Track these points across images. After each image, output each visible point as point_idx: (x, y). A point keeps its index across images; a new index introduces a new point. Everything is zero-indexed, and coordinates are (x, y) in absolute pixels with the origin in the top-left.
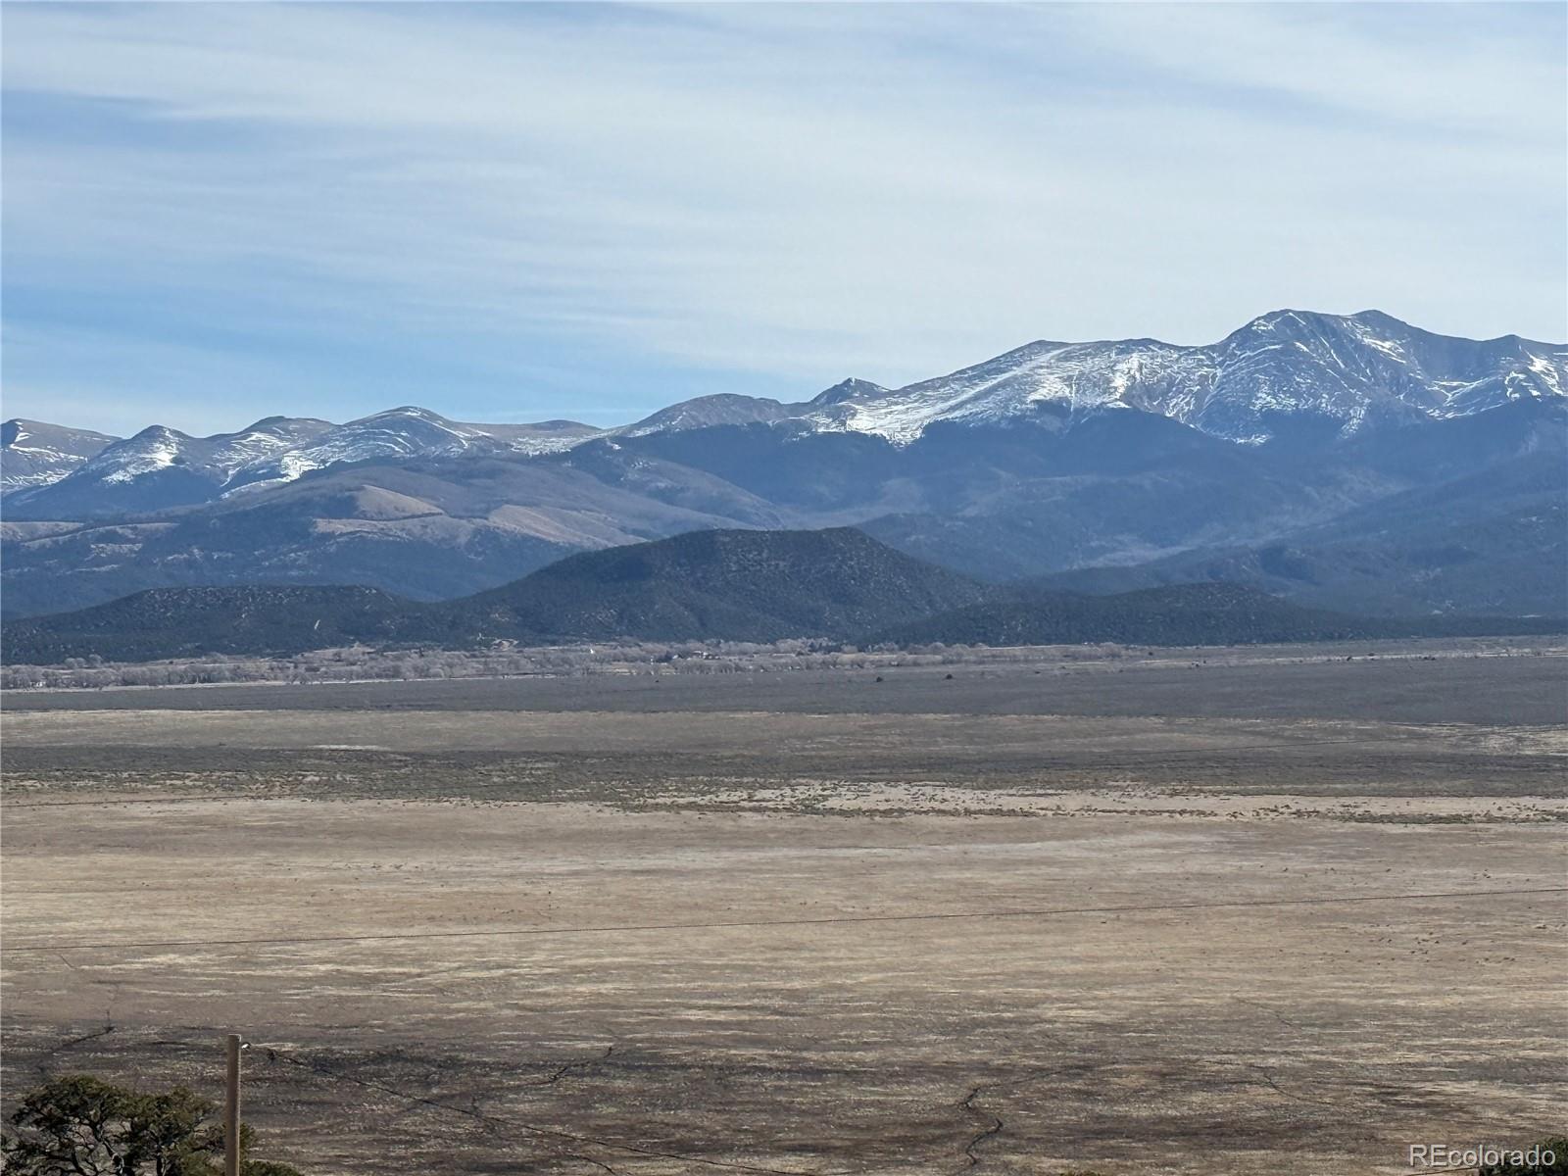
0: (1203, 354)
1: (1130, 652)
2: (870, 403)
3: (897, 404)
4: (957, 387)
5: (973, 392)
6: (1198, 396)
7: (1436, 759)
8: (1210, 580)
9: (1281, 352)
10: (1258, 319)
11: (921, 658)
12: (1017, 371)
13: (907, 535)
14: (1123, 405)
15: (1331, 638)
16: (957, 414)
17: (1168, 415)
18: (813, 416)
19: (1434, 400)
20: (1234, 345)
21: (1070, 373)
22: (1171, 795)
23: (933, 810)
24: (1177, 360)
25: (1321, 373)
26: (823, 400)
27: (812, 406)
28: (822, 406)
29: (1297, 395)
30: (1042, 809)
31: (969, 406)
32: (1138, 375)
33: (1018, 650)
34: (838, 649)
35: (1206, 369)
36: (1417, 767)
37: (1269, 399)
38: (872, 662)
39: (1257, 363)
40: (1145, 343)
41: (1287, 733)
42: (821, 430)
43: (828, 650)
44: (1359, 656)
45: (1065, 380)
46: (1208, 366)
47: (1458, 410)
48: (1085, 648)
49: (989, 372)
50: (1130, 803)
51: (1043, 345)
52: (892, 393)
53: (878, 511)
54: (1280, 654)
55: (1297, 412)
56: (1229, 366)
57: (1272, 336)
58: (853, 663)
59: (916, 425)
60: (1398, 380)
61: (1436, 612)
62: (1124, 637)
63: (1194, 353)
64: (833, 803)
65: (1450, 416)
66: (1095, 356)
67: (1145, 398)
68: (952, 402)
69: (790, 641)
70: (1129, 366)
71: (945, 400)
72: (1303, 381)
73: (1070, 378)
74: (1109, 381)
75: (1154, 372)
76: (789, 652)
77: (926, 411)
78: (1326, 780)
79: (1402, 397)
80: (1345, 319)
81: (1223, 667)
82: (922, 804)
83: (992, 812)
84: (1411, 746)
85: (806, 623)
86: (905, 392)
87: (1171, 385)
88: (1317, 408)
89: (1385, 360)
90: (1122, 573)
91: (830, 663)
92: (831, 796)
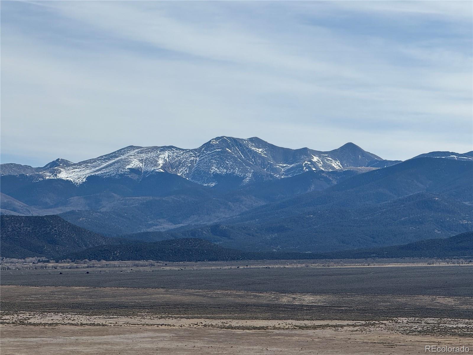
0: (192, 152)
1: (159, 264)
2: (66, 168)
3: (76, 168)
4: (99, 162)
5: (106, 164)
6: (190, 168)
7: (262, 305)
8: (191, 237)
9: (221, 152)
10: (213, 139)
11: (80, 265)
12: (123, 157)
13: (79, 218)
14: (162, 171)
15: (234, 259)
16: (99, 172)
17: (179, 175)
18: (44, 172)
19: (277, 171)
20: (204, 149)
21: (143, 158)
22: (160, 318)
23: (69, 324)
24: (183, 154)
25: (235, 160)
26: (48, 166)
27: (45, 168)
28: (48, 168)
29: (226, 168)
30: (110, 323)
31: (104, 170)
32: (167, 159)
33: (116, 263)
34: (48, 262)
35: (193, 158)
36: (254, 308)
37: (216, 169)
38: (61, 267)
39: (212, 156)
40: (170, 148)
41: (209, 295)
42: (47, 178)
43: (45, 262)
44: (242, 266)
45: (140, 161)
46: (194, 157)
47: (286, 175)
48: (141, 262)
49: (112, 157)
50: (143, 321)
51: (132, 148)
52: (74, 164)
53: (68, 209)
54: (214, 265)
55: (227, 174)
56: (202, 157)
57: (218, 146)
58: (53, 267)
59: (84, 177)
60: (264, 163)
61: (275, 250)
62: (157, 258)
63: (189, 152)
64: (32, 321)
65: (282, 177)
66: (152, 152)
67: (170, 168)
68: (97, 168)
69: (31, 258)
70: (164, 156)
71: (95, 167)
72: (229, 163)
73: (142, 160)
74: (157, 161)
75: (174, 159)
76: (30, 262)
77: (88, 171)
78: (219, 313)
79: (265, 169)
80: (245, 140)
81: (191, 270)
82: (65, 321)
83: (91, 324)
84: (254, 301)
85: (37, 251)
86: (80, 164)
87: (180, 163)
88: (234, 173)
89: (259, 156)
90: (159, 234)
91: (44, 267)
92: (32, 318)
